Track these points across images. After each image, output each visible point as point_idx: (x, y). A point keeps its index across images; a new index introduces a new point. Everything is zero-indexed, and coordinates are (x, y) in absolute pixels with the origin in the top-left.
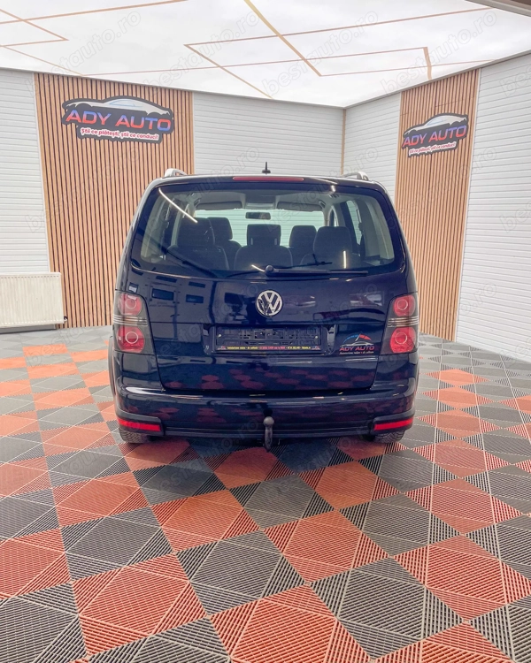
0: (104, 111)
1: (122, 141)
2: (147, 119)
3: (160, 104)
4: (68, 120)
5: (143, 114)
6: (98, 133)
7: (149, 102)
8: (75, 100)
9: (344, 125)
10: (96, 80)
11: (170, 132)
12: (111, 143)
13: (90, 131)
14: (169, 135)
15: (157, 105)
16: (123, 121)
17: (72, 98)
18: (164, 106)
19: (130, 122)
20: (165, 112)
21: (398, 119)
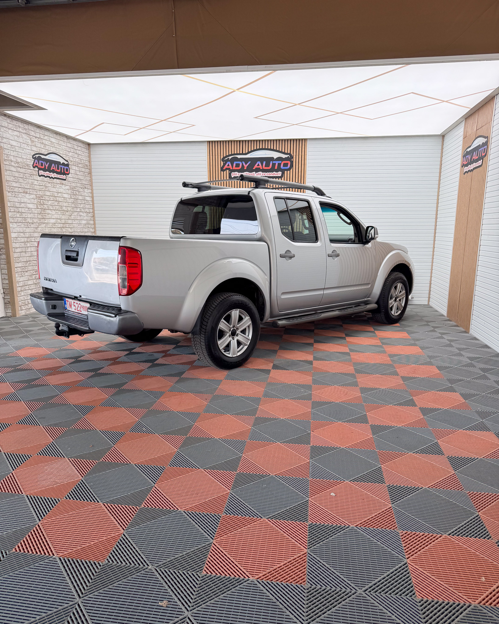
0: (247, 160)
2: (274, 162)
3: (283, 151)
4: (224, 168)
5: (272, 159)
7: (276, 151)
8: (229, 155)
9: (442, 149)
10: (243, 141)
11: (289, 169)
13: (238, 174)
14: (289, 172)
15: (281, 152)
16: (258, 165)
17: (227, 154)
18: (286, 152)
19: (262, 165)
20: (287, 156)
21: (462, 142)
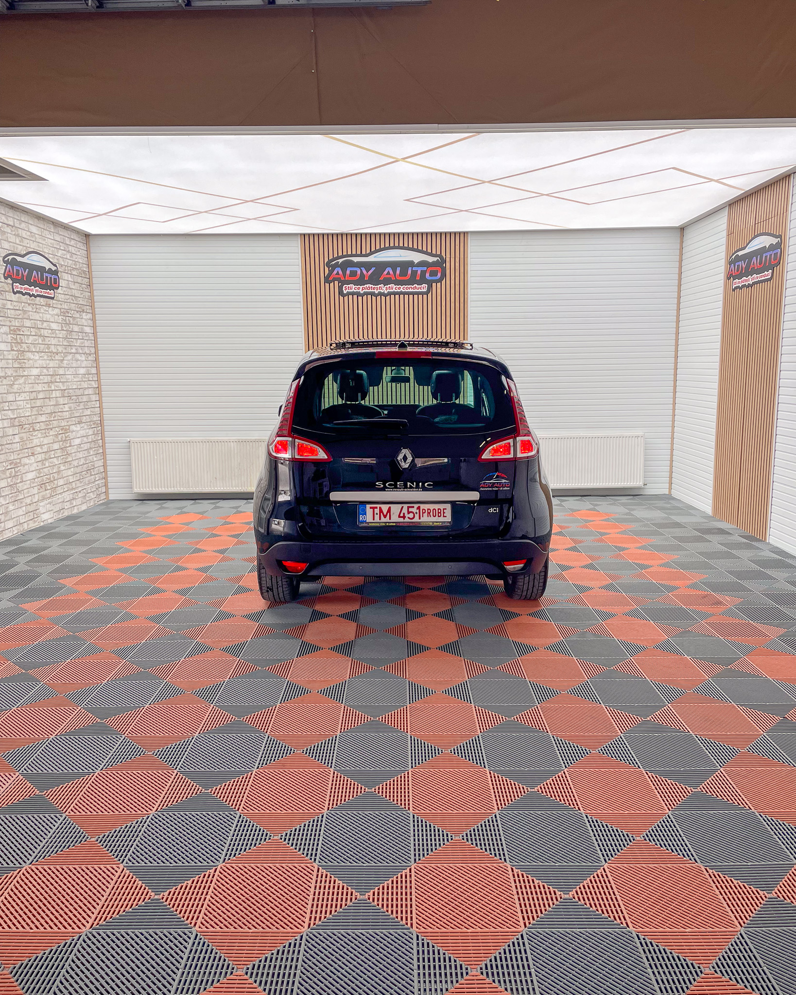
0: (368, 265)
1: (385, 295)
2: (414, 269)
3: (429, 251)
4: (331, 279)
5: (411, 264)
6: (361, 289)
7: (417, 250)
8: (339, 258)
9: (681, 248)
10: (361, 235)
12: (374, 298)
13: (353, 288)
14: (439, 284)
15: (426, 253)
16: (388, 273)
17: (336, 255)
18: (434, 252)
19: (395, 272)
20: (435, 259)
21: (724, 240)
